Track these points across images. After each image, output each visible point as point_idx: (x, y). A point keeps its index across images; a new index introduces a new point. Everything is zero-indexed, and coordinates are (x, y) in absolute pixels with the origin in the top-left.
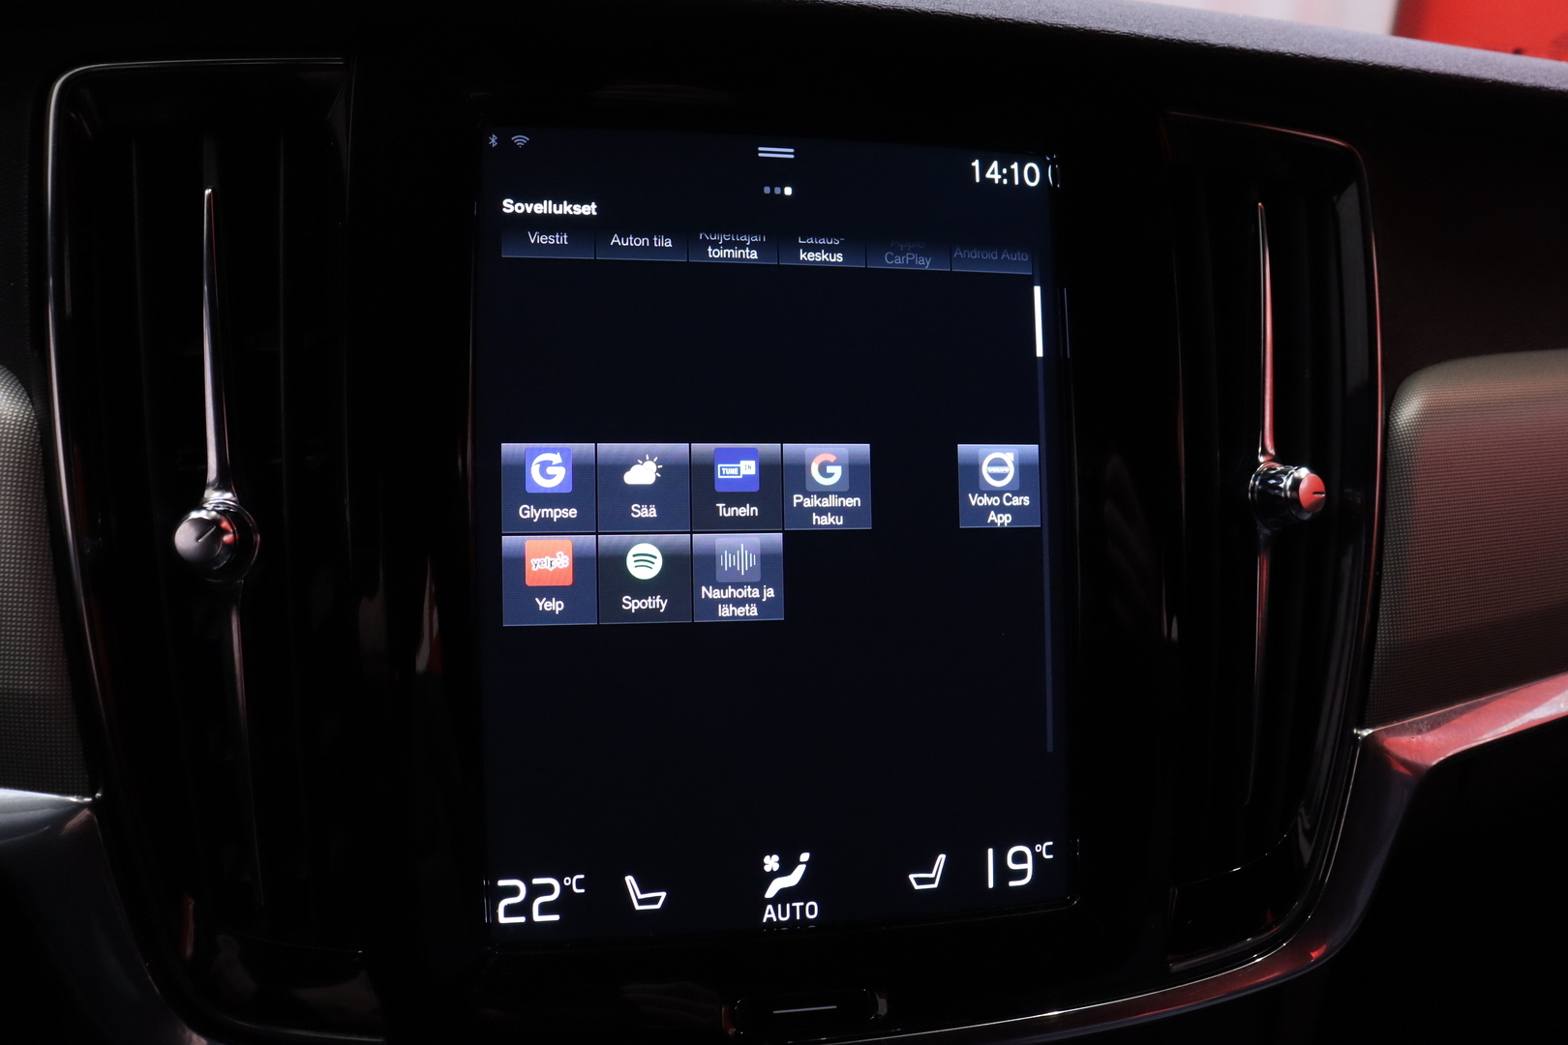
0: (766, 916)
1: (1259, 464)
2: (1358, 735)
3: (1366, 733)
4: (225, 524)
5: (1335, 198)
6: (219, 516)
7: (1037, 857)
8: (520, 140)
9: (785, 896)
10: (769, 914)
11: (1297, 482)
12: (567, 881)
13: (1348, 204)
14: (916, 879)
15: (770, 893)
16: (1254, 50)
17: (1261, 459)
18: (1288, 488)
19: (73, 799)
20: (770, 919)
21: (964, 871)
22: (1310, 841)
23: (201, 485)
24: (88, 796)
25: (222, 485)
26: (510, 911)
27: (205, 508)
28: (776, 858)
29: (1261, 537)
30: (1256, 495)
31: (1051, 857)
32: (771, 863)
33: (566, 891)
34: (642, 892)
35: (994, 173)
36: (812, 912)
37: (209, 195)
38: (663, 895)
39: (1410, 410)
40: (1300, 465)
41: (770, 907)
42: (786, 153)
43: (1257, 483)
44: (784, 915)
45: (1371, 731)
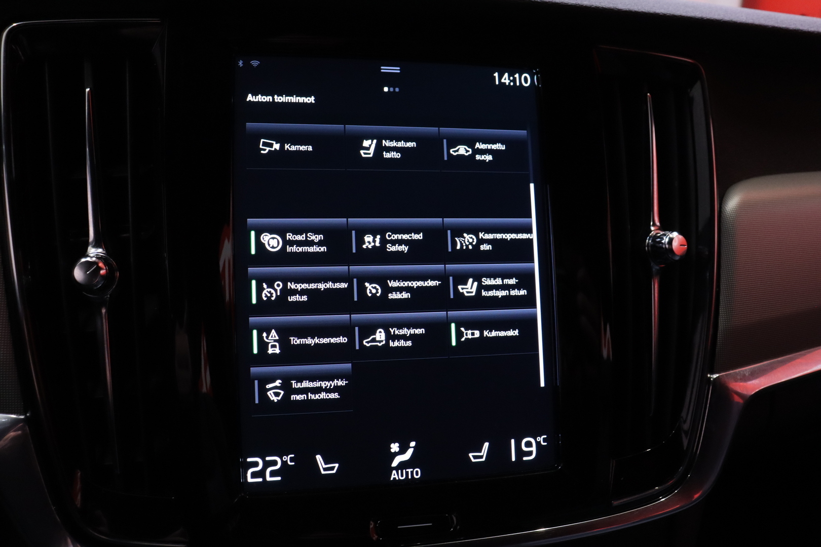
0: (393, 477)
1: (651, 231)
2: (710, 378)
3: (715, 376)
4: (101, 265)
5: (689, 90)
6: (97, 260)
7: (538, 444)
8: (255, 63)
9: (403, 466)
10: (394, 475)
11: (671, 240)
12: (285, 458)
13: (696, 92)
14: (473, 456)
15: (395, 464)
16: (642, 12)
17: (652, 228)
18: (666, 243)
19: (13, 416)
21: (499, 452)
22: (686, 436)
24: (23, 415)
25: (97, 245)
26: (254, 475)
27: (89, 256)
28: (397, 445)
29: (654, 270)
30: (650, 248)
31: (546, 444)
32: (395, 447)
33: (284, 463)
34: (325, 464)
35: (506, 79)
36: (417, 474)
37: (88, 92)
38: (337, 465)
39: (733, 203)
40: (672, 231)
41: (394, 472)
42: (396, 70)
43: (650, 241)
44: (402, 476)
45: (718, 375)
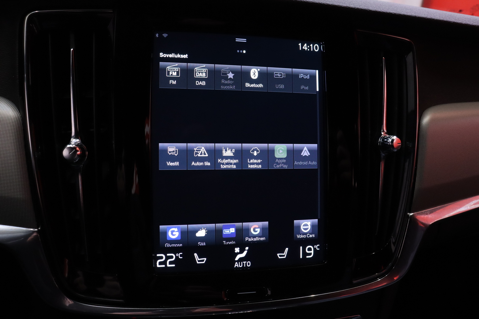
0: (235, 266)
1: (382, 135)
2: (409, 215)
3: (411, 214)
4: (78, 149)
5: (406, 56)
6: (76, 146)
7: (315, 249)
8: (165, 35)
9: (241, 260)
10: (236, 265)
11: (393, 140)
12: (177, 255)
13: (410, 58)
14: (279, 255)
15: (237, 259)
16: (383, 12)
17: (382, 133)
18: (390, 142)
19: (32, 229)
20: (236, 267)
22: (394, 245)
24: (37, 229)
25: (76, 137)
26: (160, 263)
27: (71, 144)
28: (238, 248)
29: (382, 156)
30: (381, 144)
31: (319, 249)
32: (237, 250)
33: (177, 258)
34: (199, 258)
35: (305, 47)
36: (249, 265)
37: (72, 51)
38: (205, 259)
39: (426, 119)
40: (394, 135)
41: (236, 263)
42: (244, 40)
43: (381, 140)
44: (241, 265)
45: (413, 214)
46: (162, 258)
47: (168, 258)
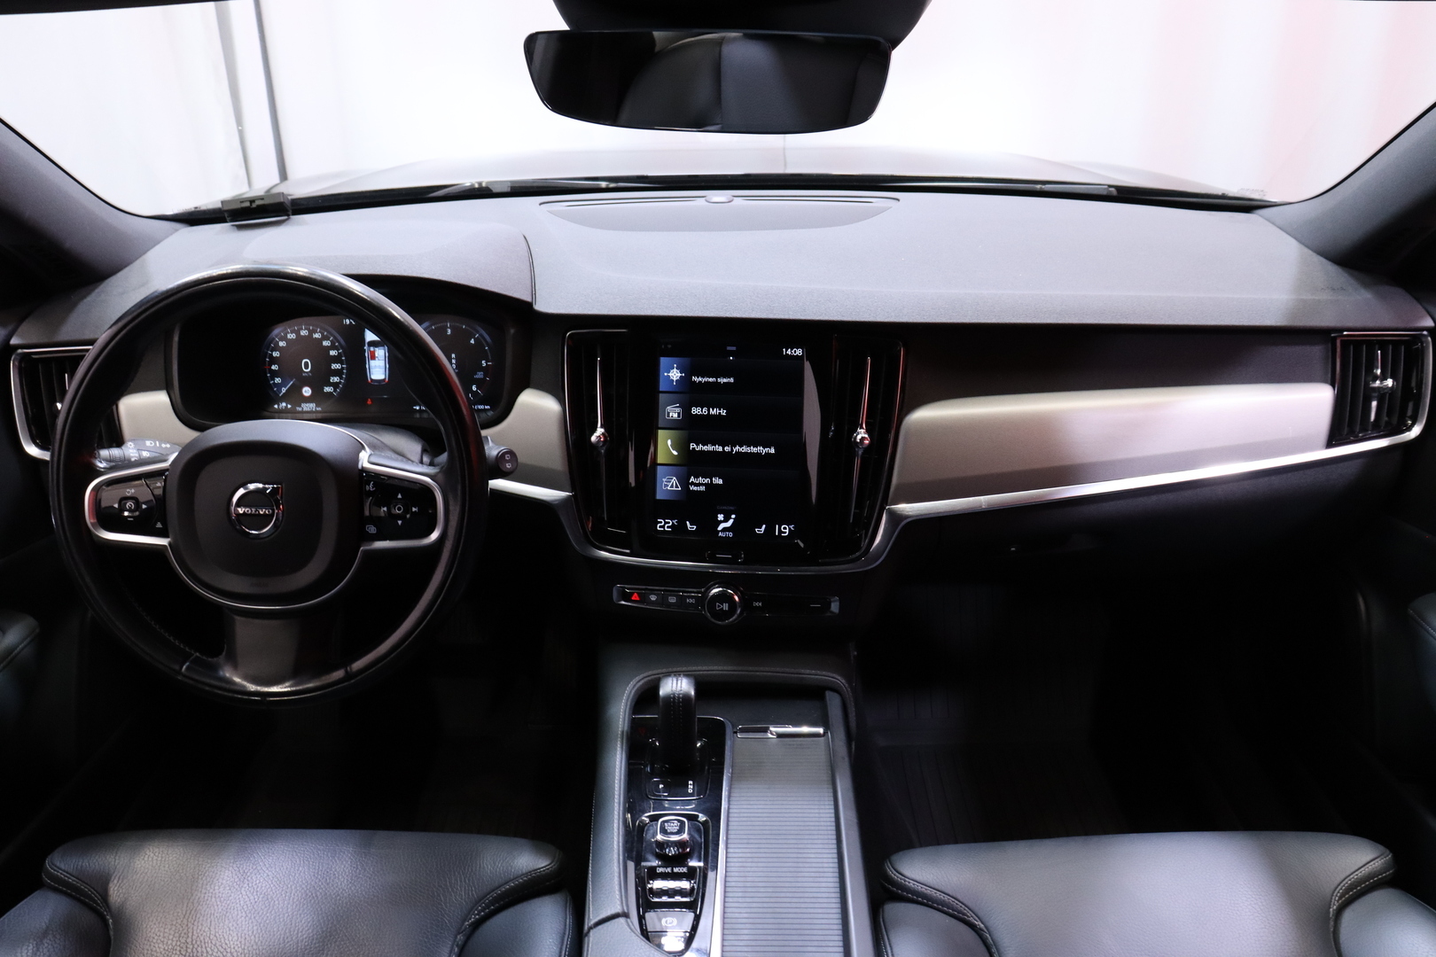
2: (886, 507)
3: (889, 505)
4: (602, 436)
6: (601, 434)
7: (790, 529)
9: (725, 530)
10: (720, 534)
12: (673, 521)
14: (757, 530)
15: (720, 528)
21: (770, 530)
23: (597, 427)
24: (571, 493)
25: (601, 427)
26: (660, 527)
27: (597, 433)
31: (794, 529)
33: (673, 524)
34: (690, 526)
35: (789, 352)
36: (730, 534)
37: (599, 360)
38: (695, 527)
42: (734, 348)
44: (724, 535)
46: (661, 522)
47: (666, 523)
